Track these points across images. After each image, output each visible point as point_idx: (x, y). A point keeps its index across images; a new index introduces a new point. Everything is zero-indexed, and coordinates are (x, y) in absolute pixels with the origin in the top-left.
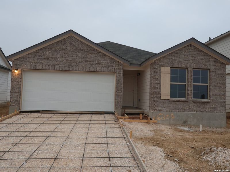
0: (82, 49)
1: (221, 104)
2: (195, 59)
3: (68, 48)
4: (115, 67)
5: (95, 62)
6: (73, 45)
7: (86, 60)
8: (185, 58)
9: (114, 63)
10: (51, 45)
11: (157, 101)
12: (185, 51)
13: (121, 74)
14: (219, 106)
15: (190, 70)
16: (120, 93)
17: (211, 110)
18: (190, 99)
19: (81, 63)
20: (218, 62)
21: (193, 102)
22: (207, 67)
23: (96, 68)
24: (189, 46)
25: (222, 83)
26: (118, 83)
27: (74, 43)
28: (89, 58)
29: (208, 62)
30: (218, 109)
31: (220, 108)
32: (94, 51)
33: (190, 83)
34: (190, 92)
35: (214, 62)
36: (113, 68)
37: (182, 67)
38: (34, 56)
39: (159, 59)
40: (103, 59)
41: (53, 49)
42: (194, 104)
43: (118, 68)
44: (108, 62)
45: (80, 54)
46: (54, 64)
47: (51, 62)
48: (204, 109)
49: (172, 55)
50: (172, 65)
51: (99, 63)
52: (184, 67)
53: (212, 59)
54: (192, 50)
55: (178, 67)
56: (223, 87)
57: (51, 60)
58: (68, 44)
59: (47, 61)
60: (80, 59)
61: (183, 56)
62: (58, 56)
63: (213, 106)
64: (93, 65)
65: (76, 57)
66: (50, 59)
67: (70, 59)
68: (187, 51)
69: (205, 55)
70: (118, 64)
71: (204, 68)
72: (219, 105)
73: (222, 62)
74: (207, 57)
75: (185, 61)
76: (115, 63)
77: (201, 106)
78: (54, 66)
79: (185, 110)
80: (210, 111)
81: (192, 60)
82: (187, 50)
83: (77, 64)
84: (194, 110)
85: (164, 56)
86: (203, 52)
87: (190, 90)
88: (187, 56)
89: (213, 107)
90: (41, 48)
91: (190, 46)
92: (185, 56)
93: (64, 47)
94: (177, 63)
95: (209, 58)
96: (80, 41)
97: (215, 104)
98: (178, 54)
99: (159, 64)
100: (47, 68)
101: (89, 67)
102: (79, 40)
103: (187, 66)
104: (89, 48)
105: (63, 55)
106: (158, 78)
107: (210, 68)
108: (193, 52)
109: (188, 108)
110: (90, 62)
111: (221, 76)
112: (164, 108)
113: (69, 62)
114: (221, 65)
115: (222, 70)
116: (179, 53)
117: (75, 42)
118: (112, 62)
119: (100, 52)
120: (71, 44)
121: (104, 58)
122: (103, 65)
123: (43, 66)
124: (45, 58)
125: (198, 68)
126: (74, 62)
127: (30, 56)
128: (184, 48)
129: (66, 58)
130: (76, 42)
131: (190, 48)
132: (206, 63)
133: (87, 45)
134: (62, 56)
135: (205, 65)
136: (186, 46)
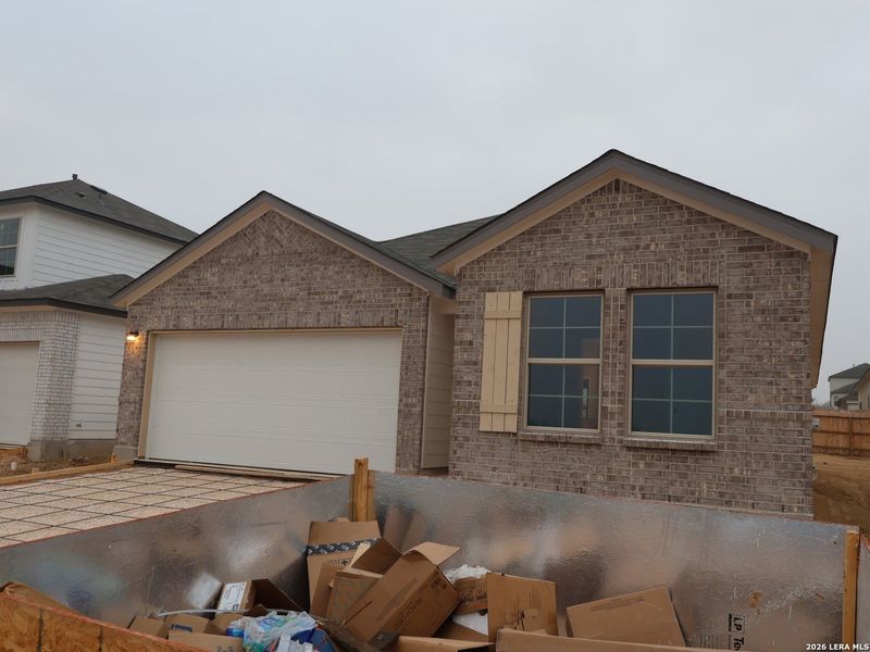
0: (300, 250)
1: (784, 466)
2: (638, 247)
3: (262, 253)
4: (400, 305)
5: (336, 293)
6: (276, 240)
7: (309, 289)
8: (590, 244)
9: (395, 290)
10: (219, 247)
11: (467, 439)
12: (592, 215)
13: (418, 331)
14: (770, 474)
15: (616, 299)
16: (414, 405)
17: (722, 495)
18: (614, 432)
19: (295, 299)
20: (761, 248)
21: (629, 448)
22: (700, 276)
23: (339, 316)
24: (610, 191)
25: (791, 353)
26: (407, 368)
27: (277, 234)
28: (319, 279)
29: (706, 251)
30: (766, 489)
31: (774, 482)
32: (334, 253)
33: (614, 356)
34: (613, 402)
35: (741, 249)
36: (392, 312)
37: (577, 287)
38: (177, 290)
39: (478, 261)
40: (359, 281)
41: (223, 261)
42: (630, 456)
43: (411, 310)
44: (376, 292)
45: (292, 271)
46: (223, 310)
47: (215, 303)
48: (682, 484)
49: (531, 240)
50: (533, 283)
51: (347, 297)
52: (588, 287)
53: (727, 234)
54: (627, 204)
55: (556, 288)
56: (792, 376)
57: (216, 297)
58: (263, 239)
59: (205, 302)
60: (291, 286)
61: (581, 238)
62: (234, 284)
63: (736, 471)
64: (330, 303)
65: (283, 280)
66: (214, 293)
67: (266, 289)
68: (599, 214)
69: (689, 222)
70: (410, 295)
71: (685, 284)
72: (766, 466)
73: (788, 248)
74: (702, 230)
75: (590, 257)
76: (399, 290)
77: (668, 467)
78: (223, 315)
79: (585, 483)
80: (715, 496)
81: (624, 249)
82: (603, 206)
83: (282, 304)
84: (633, 487)
85: (500, 248)
86: (680, 207)
87: (613, 393)
88: (601, 236)
89: (735, 480)
90: (195, 262)
91: (617, 189)
92: (589, 236)
93: (250, 252)
94: (553, 272)
95: (713, 235)
96: (296, 225)
97: (748, 464)
98: (558, 231)
99: (477, 283)
100: (205, 324)
101: (319, 314)
102: (291, 222)
103: (599, 282)
104: (320, 244)
105: (249, 277)
106: (471, 343)
107: (715, 282)
108: (630, 213)
109: (600, 478)
110: (323, 293)
111: (783, 319)
112: (494, 469)
113: (262, 301)
114: (778, 264)
115: (785, 284)
116: (562, 227)
117: (281, 231)
118: (388, 291)
119: (353, 256)
120: (269, 238)
121: (366, 276)
122: (360, 301)
123: (195, 318)
124: (201, 294)
125: (654, 285)
126: (274, 300)
127: (167, 290)
128: (589, 201)
129: (254, 286)
130: (283, 229)
131: (616, 199)
132: (696, 258)
133: (315, 235)
134: (245, 282)
135: (690, 270)
136: (595, 193)
